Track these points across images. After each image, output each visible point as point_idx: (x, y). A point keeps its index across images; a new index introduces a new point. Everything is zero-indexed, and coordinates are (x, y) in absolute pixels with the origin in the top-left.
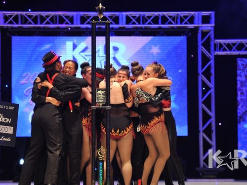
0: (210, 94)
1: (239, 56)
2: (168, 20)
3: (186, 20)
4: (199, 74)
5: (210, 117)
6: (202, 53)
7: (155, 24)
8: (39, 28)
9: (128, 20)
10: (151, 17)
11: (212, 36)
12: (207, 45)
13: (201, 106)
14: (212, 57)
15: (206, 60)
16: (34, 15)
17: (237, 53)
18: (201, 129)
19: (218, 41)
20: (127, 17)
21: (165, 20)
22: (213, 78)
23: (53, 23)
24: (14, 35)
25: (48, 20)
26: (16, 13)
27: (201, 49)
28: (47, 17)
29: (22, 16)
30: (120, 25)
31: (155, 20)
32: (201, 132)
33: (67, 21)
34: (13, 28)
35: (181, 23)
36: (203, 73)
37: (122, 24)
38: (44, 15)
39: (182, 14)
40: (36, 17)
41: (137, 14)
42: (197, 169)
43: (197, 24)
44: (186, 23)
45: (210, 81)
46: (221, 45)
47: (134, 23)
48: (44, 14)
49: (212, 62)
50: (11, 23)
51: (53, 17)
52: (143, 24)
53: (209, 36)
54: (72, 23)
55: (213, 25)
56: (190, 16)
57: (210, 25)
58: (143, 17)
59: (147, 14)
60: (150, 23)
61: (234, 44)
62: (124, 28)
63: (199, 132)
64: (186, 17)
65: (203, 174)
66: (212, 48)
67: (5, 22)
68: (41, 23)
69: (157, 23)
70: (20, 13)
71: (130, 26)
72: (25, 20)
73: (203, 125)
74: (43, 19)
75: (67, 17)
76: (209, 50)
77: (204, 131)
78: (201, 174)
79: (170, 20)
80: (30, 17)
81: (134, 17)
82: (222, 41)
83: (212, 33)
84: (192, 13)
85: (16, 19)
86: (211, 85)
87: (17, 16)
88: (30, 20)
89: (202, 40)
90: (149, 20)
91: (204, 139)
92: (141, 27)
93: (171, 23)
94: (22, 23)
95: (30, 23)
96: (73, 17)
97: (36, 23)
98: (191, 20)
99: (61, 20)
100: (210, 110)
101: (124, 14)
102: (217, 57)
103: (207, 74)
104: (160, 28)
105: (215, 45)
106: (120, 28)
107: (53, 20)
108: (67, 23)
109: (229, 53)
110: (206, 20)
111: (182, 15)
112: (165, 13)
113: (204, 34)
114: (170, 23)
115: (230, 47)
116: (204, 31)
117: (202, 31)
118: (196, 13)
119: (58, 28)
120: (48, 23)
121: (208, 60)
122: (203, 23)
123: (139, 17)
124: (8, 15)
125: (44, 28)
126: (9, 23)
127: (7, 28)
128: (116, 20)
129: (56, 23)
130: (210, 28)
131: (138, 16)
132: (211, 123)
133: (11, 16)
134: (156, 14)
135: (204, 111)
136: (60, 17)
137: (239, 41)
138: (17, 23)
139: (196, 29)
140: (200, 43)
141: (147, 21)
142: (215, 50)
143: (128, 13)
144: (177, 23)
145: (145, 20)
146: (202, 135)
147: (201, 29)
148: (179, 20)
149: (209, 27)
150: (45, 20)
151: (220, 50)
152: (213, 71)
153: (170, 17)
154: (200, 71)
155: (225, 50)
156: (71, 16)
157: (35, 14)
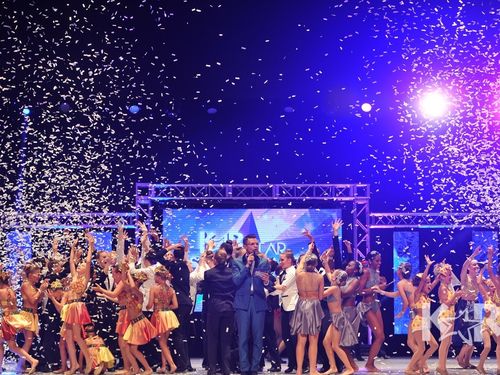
1: (395, 229)
2: (323, 192)
3: (341, 193)
4: (355, 248)
7: (309, 196)
10: (305, 188)
11: (368, 209)
12: (363, 218)
14: (368, 231)
17: (393, 226)
19: (374, 214)
20: (281, 189)
21: (319, 192)
24: (166, 208)
25: (200, 192)
26: (167, 186)
27: (357, 222)
28: (199, 189)
30: (274, 198)
31: (310, 192)
33: (219, 193)
35: (335, 196)
36: (358, 248)
37: (276, 196)
38: (196, 187)
39: (337, 186)
40: (188, 189)
41: (290, 186)
43: (353, 197)
44: (341, 196)
46: (377, 218)
47: (288, 195)
49: (367, 236)
50: (162, 196)
51: (205, 189)
52: (297, 196)
53: (365, 209)
54: (224, 195)
55: (369, 198)
56: (345, 188)
57: (365, 198)
58: (297, 189)
60: (304, 196)
62: (278, 200)
64: (341, 189)
66: (368, 221)
67: (157, 195)
69: (312, 195)
70: (171, 186)
71: (284, 198)
72: (176, 193)
75: (219, 189)
76: (364, 224)
79: (325, 192)
80: (181, 189)
81: (288, 189)
82: (377, 215)
83: (367, 207)
84: (347, 185)
88: (181, 193)
89: (357, 212)
90: (304, 192)
92: (295, 199)
94: (173, 196)
96: (225, 189)
97: (187, 195)
99: (214, 193)
101: (278, 185)
102: (372, 231)
103: (363, 248)
104: (314, 200)
105: (371, 218)
106: (274, 200)
108: (219, 196)
109: (385, 227)
110: (361, 192)
111: (337, 188)
112: (319, 185)
113: (360, 207)
115: (385, 221)
116: (360, 204)
117: (357, 204)
118: (351, 185)
120: (199, 196)
121: (364, 233)
122: (359, 195)
123: (293, 189)
124: (159, 187)
125: (195, 201)
126: (160, 196)
127: (159, 201)
128: (269, 192)
131: (292, 187)
133: (162, 189)
134: (310, 185)
136: (212, 189)
137: (395, 214)
138: (168, 196)
139: (351, 202)
140: (355, 215)
141: (301, 192)
142: (371, 224)
143: (281, 185)
144: (331, 196)
145: (298, 192)
147: (356, 202)
148: (334, 193)
149: (365, 200)
150: (197, 192)
151: (375, 224)
152: (368, 245)
153: (324, 189)
154: (356, 244)
155: (381, 223)
156: (223, 188)
157: (185, 186)
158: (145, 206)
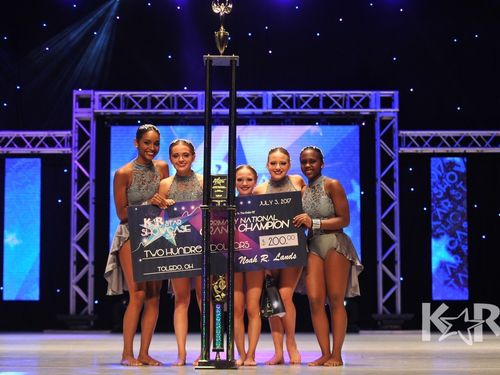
0: (393, 208)
1: (434, 155)
2: (333, 102)
3: (358, 103)
4: (377, 180)
5: (392, 242)
6: (382, 150)
7: (313, 108)
8: (149, 114)
9: (276, 103)
10: (308, 98)
11: (396, 126)
12: (388, 138)
13: (381, 226)
14: (396, 156)
15: (386, 159)
16: (143, 97)
17: (430, 150)
18: (380, 259)
19: (404, 132)
20: (275, 99)
21: (328, 102)
22: (396, 185)
23: (169, 108)
24: (114, 125)
25: (161, 102)
26: (117, 94)
27: (380, 144)
28: (161, 98)
29: (126, 99)
30: (265, 110)
31: (314, 103)
32: (380, 262)
33: (189, 104)
34: (112, 115)
35: (351, 107)
36: (383, 179)
37: (267, 108)
38: (156, 97)
39: (352, 94)
40: (146, 98)
41: (288, 94)
42: (374, 316)
43: (375, 108)
44: (358, 107)
45: (393, 190)
46: (408, 139)
47: (284, 107)
48: (156, 94)
49: (395, 163)
50: (109, 107)
51: (168, 98)
52: (297, 108)
53: (392, 126)
54: (196, 107)
55: (397, 110)
56: (364, 97)
57: (392, 110)
58: (297, 99)
59: (303, 94)
60: (306, 107)
61: (426, 138)
62: (270, 113)
63: (378, 262)
64: (358, 99)
65: (382, 324)
66: (396, 142)
67: (103, 106)
68: (152, 108)
69: (318, 107)
70: (122, 93)
71: (279, 111)
72: (129, 104)
73: (383, 254)
74: (154, 102)
75: (189, 99)
76: (391, 147)
77: (384, 262)
78: (379, 323)
79: (336, 102)
80: (137, 99)
81: (284, 99)
82: (409, 133)
83: (395, 120)
84: (367, 93)
85: (117, 102)
86: (394, 195)
87: (118, 98)
88: (137, 104)
89: (381, 130)
90: (306, 103)
91: (384, 273)
92: (294, 113)
93: (338, 107)
94: (125, 108)
95: (137, 108)
96: (197, 99)
97: (145, 107)
98: (366, 103)
99: (181, 103)
100: (393, 231)
101: (270, 93)
102: (402, 156)
103: (389, 180)
104: (322, 113)
105: (400, 138)
106: (265, 114)
107: (168, 103)
108: (189, 108)
109: (419, 150)
110: (386, 103)
111: (352, 96)
112: (328, 93)
113: (384, 123)
114: (336, 107)
115: (420, 142)
116: (384, 118)
117: (381, 119)
118: (372, 93)
119: (176, 114)
120: (161, 107)
121: (390, 160)
122: (382, 107)
123: (292, 99)
124: (106, 97)
125: (157, 114)
126: (107, 108)
127: (105, 115)
128: (259, 103)
129: (173, 108)
130: (392, 115)
131: (290, 96)
132: (394, 251)
133: (110, 98)
134: (315, 93)
135: (384, 233)
136: (179, 99)
137: (434, 133)
138: (119, 108)
139: (373, 115)
140: (378, 134)
141: (302, 103)
142: (400, 146)
143: (275, 93)
144: (345, 108)
145: (299, 102)
146: (381, 267)
147: (379, 116)
148: (348, 103)
149: (391, 113)
150: (158, 102)
151: (406, 146)
152: (396, 176)
153: (336, 98)
154: (379, 175)
155: (413, 146)
156: (195, 97)
157: (143, 94)
158: (86, 123)
